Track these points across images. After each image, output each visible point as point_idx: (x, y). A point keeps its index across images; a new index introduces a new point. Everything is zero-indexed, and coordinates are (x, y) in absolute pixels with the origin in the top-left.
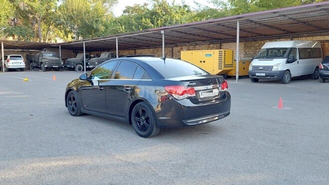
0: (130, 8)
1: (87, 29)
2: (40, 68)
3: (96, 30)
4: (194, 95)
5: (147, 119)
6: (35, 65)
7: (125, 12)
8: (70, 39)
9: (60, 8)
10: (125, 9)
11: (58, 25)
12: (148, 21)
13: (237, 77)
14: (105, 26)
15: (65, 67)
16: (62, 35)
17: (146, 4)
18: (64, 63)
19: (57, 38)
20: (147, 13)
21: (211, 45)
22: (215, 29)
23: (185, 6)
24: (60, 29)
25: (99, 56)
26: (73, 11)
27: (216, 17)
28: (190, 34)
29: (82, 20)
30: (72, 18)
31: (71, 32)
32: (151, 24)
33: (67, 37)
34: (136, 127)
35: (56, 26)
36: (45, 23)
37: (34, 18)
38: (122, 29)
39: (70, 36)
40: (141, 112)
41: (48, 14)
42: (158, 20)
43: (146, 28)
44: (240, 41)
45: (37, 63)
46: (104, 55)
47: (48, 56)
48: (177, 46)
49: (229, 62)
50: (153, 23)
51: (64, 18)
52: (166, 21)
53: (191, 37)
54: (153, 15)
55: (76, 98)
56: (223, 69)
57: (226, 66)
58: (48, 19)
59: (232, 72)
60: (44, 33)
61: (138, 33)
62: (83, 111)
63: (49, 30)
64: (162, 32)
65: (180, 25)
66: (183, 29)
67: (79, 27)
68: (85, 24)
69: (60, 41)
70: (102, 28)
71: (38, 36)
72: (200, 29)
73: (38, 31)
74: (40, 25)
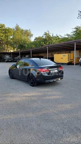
0: (37, 38)
1: (21, 46)
2: (5, 61)
3: (25, 47)
4: (48, 72)
5: (33, 80)
6: (3, 60)
7: (35, 39)
8: (15, 50)
9: (11, 39)
10: (35, 38)
11: (11, 45)
12: (43, 43)
13: (75, 64)
14: (27, 45)
15: (13, 61)
16: (13, 49)
17: (43, 36)
18: (13, 59)
19: (11, 50)
20: (43, 40)
21: (67, 52)
22: (67, 46)
23: (58, 36)
24: (12, 47)
25: (25, 57)
26: (16, 40)
27: (68, 41)
28: (58, 48)
29: (19, 43)
30: (16, 43)
31: (15, 48)
32: (44, 44)
33: (14, 49)
34: (30, 83)
35: (10, 46)
36: (7, 45)
37: (3, 43)
38: (33, 46)
39: (15, 49)
40: (31, 78)
41: (7, 41)
42: (47, 42)
43: (42, 46)
44: (76, 50)
45: (4, 59)
46: (27, 56)
47: (7, 57)
48: (54, 52)
49: (72, 58)
50: (45, 44)
51: (13, 42)
52: (50, 43)
53: (59, 49)
54: (45, 40)
55: (12, 73)
56: (70, 61)
57: (71, 60)
58: (8, 43)
59: (73, 62)
60: (6, 48)
61: (40, 48)
62: (14, 77)
63: (8, 47)
64: (47, 47)
65: (55, 44)
66: (55, 46)
67: (19, 46)
68: (21, 44)
69: (12, 51)
70: (27, 46)
71: (4, 49)
72: (61, 46)
73: (4, 47)
74: (5, 45)
